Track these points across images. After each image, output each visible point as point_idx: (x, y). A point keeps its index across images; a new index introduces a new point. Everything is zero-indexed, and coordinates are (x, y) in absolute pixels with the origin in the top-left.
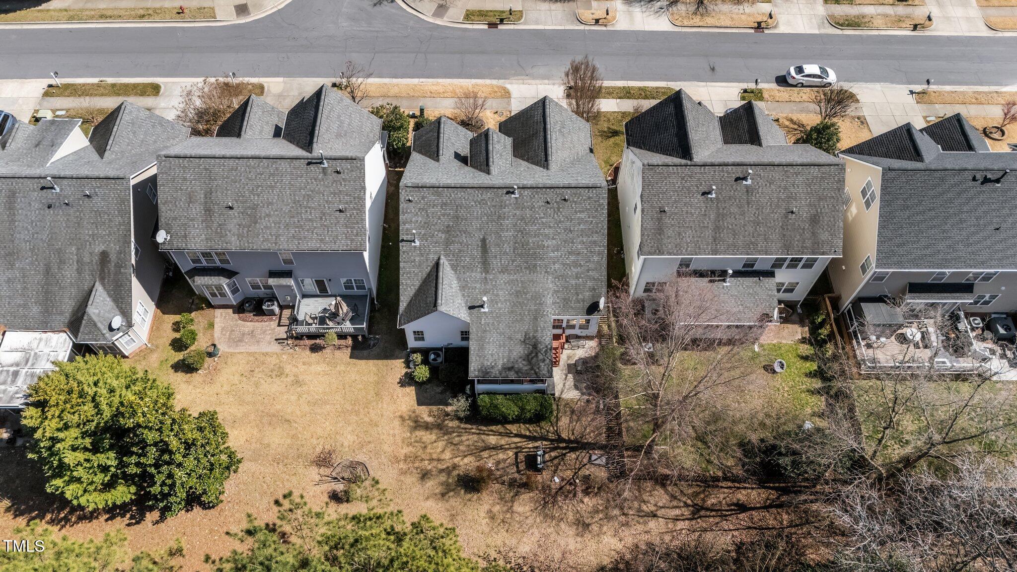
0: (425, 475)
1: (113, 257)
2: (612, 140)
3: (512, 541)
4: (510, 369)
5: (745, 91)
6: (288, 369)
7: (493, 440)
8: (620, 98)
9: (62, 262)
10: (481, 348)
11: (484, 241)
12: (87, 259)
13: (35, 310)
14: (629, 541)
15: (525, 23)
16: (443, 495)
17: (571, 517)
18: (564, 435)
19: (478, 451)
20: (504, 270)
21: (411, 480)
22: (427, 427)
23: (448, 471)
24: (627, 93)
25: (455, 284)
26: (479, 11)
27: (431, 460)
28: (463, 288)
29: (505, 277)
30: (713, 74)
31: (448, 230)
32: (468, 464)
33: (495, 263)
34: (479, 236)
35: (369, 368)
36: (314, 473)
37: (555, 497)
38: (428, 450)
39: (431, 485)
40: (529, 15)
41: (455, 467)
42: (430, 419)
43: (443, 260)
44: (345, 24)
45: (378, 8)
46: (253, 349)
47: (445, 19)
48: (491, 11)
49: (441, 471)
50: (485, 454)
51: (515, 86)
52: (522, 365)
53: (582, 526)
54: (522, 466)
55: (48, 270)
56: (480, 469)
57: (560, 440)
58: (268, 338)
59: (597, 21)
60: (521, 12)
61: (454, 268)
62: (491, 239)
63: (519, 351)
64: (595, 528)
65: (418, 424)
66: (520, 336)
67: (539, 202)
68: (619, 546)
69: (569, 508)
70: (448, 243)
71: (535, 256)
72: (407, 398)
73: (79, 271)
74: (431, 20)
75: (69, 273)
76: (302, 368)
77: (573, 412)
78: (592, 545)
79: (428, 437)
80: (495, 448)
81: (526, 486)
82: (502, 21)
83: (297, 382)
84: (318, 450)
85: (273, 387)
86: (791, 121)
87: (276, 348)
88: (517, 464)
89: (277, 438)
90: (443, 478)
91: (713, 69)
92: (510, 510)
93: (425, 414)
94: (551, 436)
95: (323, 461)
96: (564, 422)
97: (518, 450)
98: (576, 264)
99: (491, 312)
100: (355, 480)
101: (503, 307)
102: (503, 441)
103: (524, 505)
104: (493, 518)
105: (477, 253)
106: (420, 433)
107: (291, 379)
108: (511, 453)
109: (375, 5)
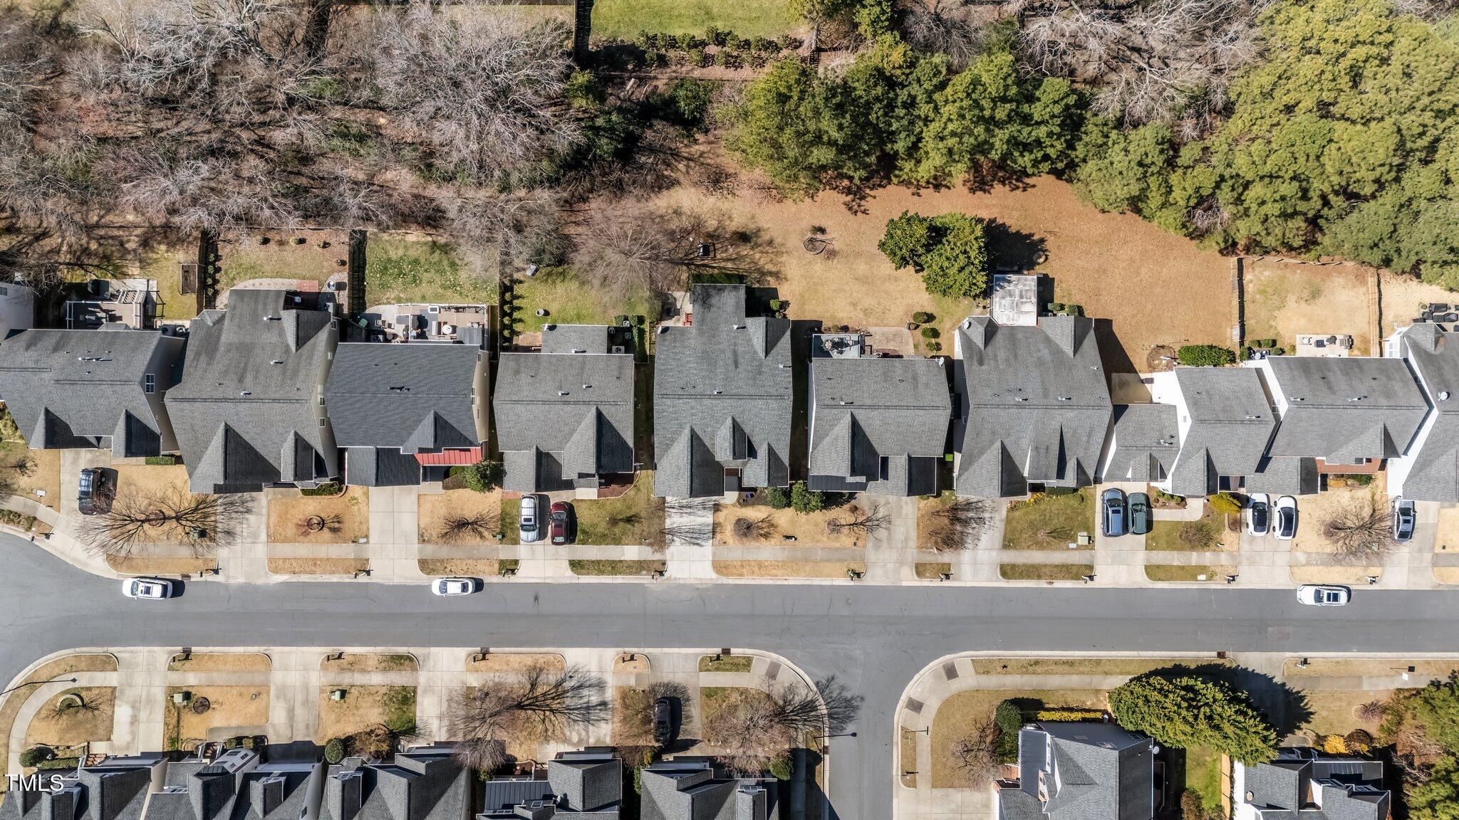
0: (770, 243)
1: (975, 363)
2: (632, 513)
3: (719, 204)
4: (719, 290)
5: (513, 571)
6: (861, 315)
7: (730, 265)
8: (621, 561)
9: (1007, 360)
10: (737, 303)
11: (736, 367)
12: (992, 362)
13: (1020, 336)
14: (651, 204)
15: (697, 655)
16: (759, 231)
17: (684, 218)
18: (685, 268)
19: (739, 258)
20: (723, 351)
21: (778, 240)
22: (771, 273)
23: (757, 245)
24: (614, 567)
25: (755, 341)
26: (738, 670)
27: (767, 253)
28: (750, 340)
29: (721, 347)
30: (537, 592)
31: (760, 373)
32: (745, 250)
33: (729, 354)
34: (740, 369)
35: (809, 315)
36: (836, 245)
37: (693, 229)
38: (769, 259)
39: (766, 237)
40: (693, 665)
41: (752, 248)
42: (769, 278)
43: (762, 355)
44: (857, 652)
45: (830, 674)
46: (886, 329)
47: (769, 660)
48: (727, 670)
49: (760, 245)
50: (734, 256)
51: (708, 576)
52: (713, 292)
53: (677, 213)
54: (712, 248)
55: (1016, 356)
56: (738, 246)
57: (687, 265)
58: (877, 337)
59: (632, 658)
60: (701, 671)
61: (755, 352)
62: (732, 367)
63: (714, 300)
64: (670, 211)
65: (776, 275)
66: (713, 309)
67: (700, 389)
68: (657, 201)
69: (686, 223)
70: (760, 366)
71: (703, 358)
72: (784, 293)
73: (996, 356)
74: (782, 659)
75: (1002, 354)
76: (852, 315)
77: (679, 282)
78: (673, 202)
79: (769, 267)
80: (728, 260)
81: (709, 235)
82: (718, 658)
83: (854, 305)
84: (835, 261)
85: (869, 302)
86: (482, 537)
87: (872, 330)
88: (715, 250)
89: (862, 268)
90: (759, 241)
91: (536, 599)
92: (720, 222)
93: (772, 283)
94: (693, 267)
95: (832, 254)
96: (684, 276)
97: (714, 259)
98: (676, 354)
99: (732, 324)
100: (811, 240)
101: (723, 327)
102: (723, 264)
103: (711, 224)
104: (730, 217)
105: (741, 360)
106: (774, 269)
107: (859, 307)
108: (718, 257)
109: (833, 678)
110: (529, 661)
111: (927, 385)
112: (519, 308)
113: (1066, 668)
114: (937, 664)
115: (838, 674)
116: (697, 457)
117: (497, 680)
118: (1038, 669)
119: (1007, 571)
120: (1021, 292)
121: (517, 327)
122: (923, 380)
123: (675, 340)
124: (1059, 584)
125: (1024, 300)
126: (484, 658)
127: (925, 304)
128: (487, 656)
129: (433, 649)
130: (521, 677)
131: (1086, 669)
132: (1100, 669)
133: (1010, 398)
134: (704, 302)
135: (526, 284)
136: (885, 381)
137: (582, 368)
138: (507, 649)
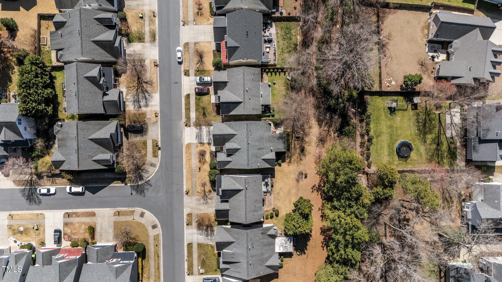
0: (301, 160)
1: (262, 232)
2: (206, 115)
3: (314, 141)
4: (284, 143)
5: (185, 75)
6: (277, 192)
7: (293, 146)
8: (190, 111)
9: (263, 243)
10: (280, 149)
11: (258, 149)
12: (262, 237)
13: (272, 247)
14: (313, 118)
15: (158, 139)
16: (305, 156)
17: (308, 130)
18: (291, 130)
19: (295, 149)
20: (263, 144)
21: (302, 162)
22: (290, 160)
23: (300, 155)
24: (188, 109)
25: (267, 155)
26: (153, 153)
27: (297, 158)
28: (267, 154)
29: (265, 144)
30: (178, 83)
31: (256, 157)
32: (298, 151)
33: (262, 146)
34: (257, 151)
35: (277, 174)
36: (301, 182)
37: (305, 133)
38: (295, 159)
39: (303, 158)
40: (154, 137)
41: (299, 153)
42: (289, 159)
43: (263, 158)
44: (160, 194)
45: (153, 185)
46: (273, 200)
47: (157, 163)
48: (153, 149)
49: (300, 156)
50: (296, 147)
51: (185, 142)
52: (283, 140)
53: (310, 127)
54: (298, 139)
55: (265, 246)
56: (299, 148)
57: (292, 131)
58: (270, 197)
59: (156, 116)
60: (153, 140)
61: (263, 156)
62: (258, 147)
63: (281, 141)
64: (311, 125)
65: (290, 162)
66: (278, 141)
67: (250, 137)
68: (314, 120)
69: (307, 130)
70: (259, 157)
71: (261, 137)
72: (284, 165)
73: (265, 239)
74: (157, 168)
75: (265, 241)
76: (277, 188)
77: (286, 128)
78: (314, 126)
79: (293, 159)
80: (295, 145)
81: (303, 139)
82: (157, 146)
83: (281, 189)
84: (295, 182)
85: (282, 194)
86: (197, 64)
87: (272, 195)
88: (298, 141)
89: (294, 191)
90: (301, 156)
91: (176, 83)
92: (308, 142)
93: (287, 161)
94: (292, 133)
95: (298, 181)
96: (289, 130)
97: (295, 140)
98: (262, 128)
99: (273, 147)
100: (302, 174)
101: (272, 144)
102: (293, 143)
103: (307, 139)
104: (309, 146)
105: (260, 151)
106: (292, 161)
107: (280, 191)
108: (296, 142)
109: (151, 186)
110: (154, 81)
111: (254, 215)
112: (276, 74)
113: (157, 267)
114: (157, 222)
115: (153, 188)
116: (227, 136)
117: (148, 70)
118: (156, 257)
119: (190, 245)
120: (287, 247)
121: (269, 74)
122: (256, 214)
123: (267, 128)
124: (186, 263)
125: (284, 248)
126: (155, 65)
127: (282, 214)
128: (156, 66)
129: (158, 48)
130: (149, 78)
131: (156, 274)
132: (157, 279)
133: (250, 244)
134: (280, 137)
135: (284, 76)
136: (255, 201)
137: (256, 96)
138: (158, 73)
